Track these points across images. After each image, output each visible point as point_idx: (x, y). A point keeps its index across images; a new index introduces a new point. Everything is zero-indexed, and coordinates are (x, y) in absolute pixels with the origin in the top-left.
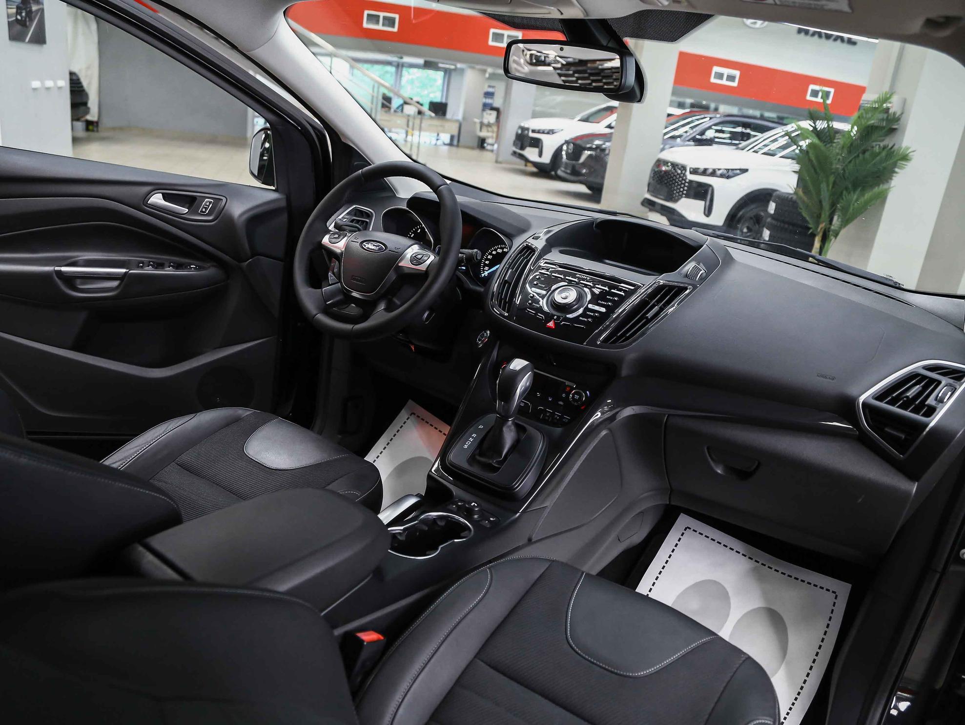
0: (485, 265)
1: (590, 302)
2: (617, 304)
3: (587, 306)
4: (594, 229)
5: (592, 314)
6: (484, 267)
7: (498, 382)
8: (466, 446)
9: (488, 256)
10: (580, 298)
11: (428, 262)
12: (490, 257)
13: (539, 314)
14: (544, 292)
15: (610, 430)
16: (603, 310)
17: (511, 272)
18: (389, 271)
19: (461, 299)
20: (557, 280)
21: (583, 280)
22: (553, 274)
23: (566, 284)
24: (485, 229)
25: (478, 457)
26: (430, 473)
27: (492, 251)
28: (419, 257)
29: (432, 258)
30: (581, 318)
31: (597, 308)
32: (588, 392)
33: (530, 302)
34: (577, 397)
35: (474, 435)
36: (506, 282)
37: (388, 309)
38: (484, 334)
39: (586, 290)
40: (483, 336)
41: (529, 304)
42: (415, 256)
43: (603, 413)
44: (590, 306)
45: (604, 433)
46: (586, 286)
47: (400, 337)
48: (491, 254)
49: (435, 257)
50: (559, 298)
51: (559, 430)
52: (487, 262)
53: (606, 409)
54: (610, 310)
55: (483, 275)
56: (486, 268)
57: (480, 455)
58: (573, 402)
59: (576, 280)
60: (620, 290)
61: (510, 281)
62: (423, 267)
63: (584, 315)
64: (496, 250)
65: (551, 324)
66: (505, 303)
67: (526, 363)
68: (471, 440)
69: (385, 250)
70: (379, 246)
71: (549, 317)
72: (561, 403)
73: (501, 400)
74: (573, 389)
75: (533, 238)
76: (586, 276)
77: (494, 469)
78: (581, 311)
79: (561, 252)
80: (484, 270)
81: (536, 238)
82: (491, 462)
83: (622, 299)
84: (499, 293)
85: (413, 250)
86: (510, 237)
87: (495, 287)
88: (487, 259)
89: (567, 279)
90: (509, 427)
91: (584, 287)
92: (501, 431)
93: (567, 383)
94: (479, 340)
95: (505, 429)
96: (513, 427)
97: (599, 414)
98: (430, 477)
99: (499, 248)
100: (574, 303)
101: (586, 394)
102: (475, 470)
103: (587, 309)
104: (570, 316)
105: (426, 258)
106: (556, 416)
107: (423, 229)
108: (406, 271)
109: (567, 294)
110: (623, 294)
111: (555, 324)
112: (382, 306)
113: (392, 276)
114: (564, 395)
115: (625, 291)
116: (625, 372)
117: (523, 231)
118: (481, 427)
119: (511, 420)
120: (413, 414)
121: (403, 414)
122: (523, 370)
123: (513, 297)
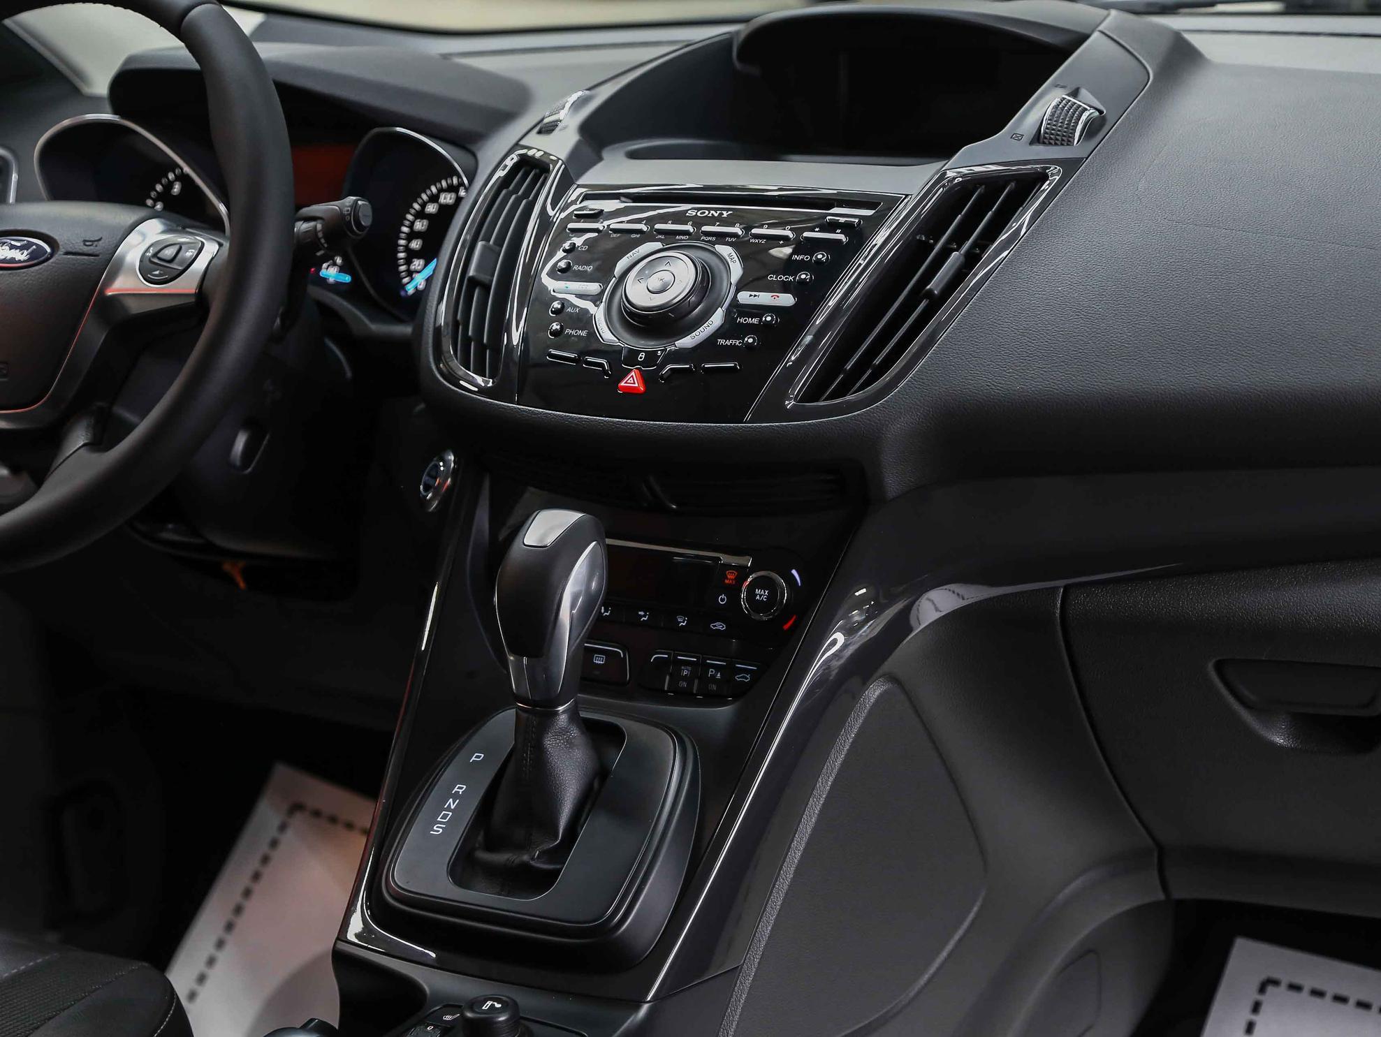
0: (412, 255)
1: (742, 285)
2: (827, 276)
3: (735, 296)
4: (738, 65)
5: (755, 321)
6: (408, 261)
7: (496, 599)
8: (438, 830)
9: (412, 223)
10: (706, 282)
11: (200, 265)
12: (420, 225)
13: (590, 359)
14: (594, 287)
15: (892, 678)
16: (787, 300)
17: (485, 248)
18: (79, 319)
19: (349, 374)
20: (629, 239)
21: (711, 221)
22: (613, 226)
23: (658, 245)
25: (483, 855)
26: (342, 946)
27: (423, 205)
28: (169, 252)
29: (211, 249)
30: (721, 342)
31: (764, 298)
32: (794, 572)
33: (555, 326)
34: (762, 594)
35: (460, 789)
36: (473, 283)
37: (98, 443)
38: (438, 467)
39: (725, 250)
40: (435, 473)
41: (555, 333)
42: (155, 255)
43: (849, 631)
44: (745, 297)
45: (875, 691)
46: (721, 238)
47: (170, 537)
48: (420, 215)
49: (220, 245)
50: (640, 293)
51: (723, 713)
52: (416, 245)
53: (857, 618)
54: (810, 297)
55: (410, 289)
56: (417, 264)
57: (490, 847)
58: (754, 616)
59: (689, 227)
60: (832, 227)
61: (484, 277)
62: (187, 284)
63: (730, 328)
64: (434, 199)
65: (632, 380)
66: (481, 349)
67: (572, 517)
68: (453, 807)
69: (52, 255)
70: (30, 245)
71: (621, 360)
72: (720, 626)
73: (518, 652)
74: (743, 572)
75: (540, 132)
76: (716, 210)
77: (540, 881)
78: (717, 319)
79: (633, 155)
80: (410, 273)
81: (547, 129)
82: (526, 858)
83: (842, 255)
84: (456, 324)
85: (144, 235)
86: (467, 141)
87: (440, 313)
88: (412, 235)
89: (660, 232)
90: (564, 731)
91: (714, 243)
92: (539, 750)
93: (725, 558)
94: (427, 488)
95: (550, 742)
96: (575, 732)
97: (840, 636)
98: (343, 961)
99: (441, 190)
100: (693, 299)
101: (790, 580)
102: (480, 897)
103: (736, 309)
104: (687, 342)
105: (190, 254)
106: (711, 672)
107: (184, 178)
108: (135, 307)
109: (667, 277)
110: (842, 237)
111: (645, 377)
112: (78, 438)
113: (92, 334)
114: (722, 599)
115: (847, 228)
116: (894, 480)
117: (502, 118)
118: (477, 757)
119: (564, 712)
120: (295, 807)
121: (266, 815)
122: (569, 544)
123: (501, 326)
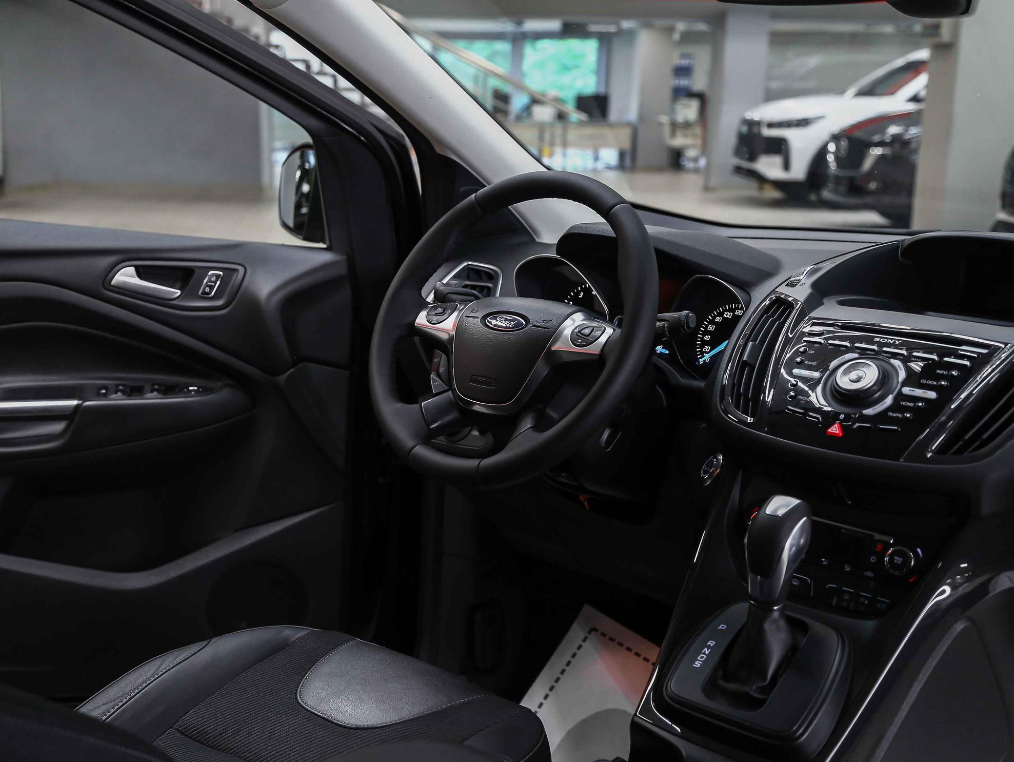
0: (704, 343)
1: (905, 383)
2: (958, 384)
3: (900, 390)
4: (901, 259)
5: (912, 404)
6: (702, 346)
7: (746, 540)
8: (697, 664)
9: (707, 326)
10: (885, 379)
11: (603, 339)
12: (711, 328)
13: (811, 414)
14: (816, 375)
15: (970, 619)
16: (932, 395)
17: (753, 346)
18: (535, 362)
19: (665, 405)
20: (839, 351)
21: (889, 345)
22: (829, 342)
23: (856, 355)
24: (697, 277)
25: (721, 683)
26: (636, 719)
27: (714, 317)
28: (587, 331)
29: (609, 331)
30: (890, 414)
31: (919, 392)
32: (919, 550)
33: (792, 394)
34: (898, 560)
35: (711, 643)
36: (745, 364)
37: (539, 427)
38: (713, 461)
39: (896, 363)
40: (711, 465)
41: (791, 397)
42: (579, 332)
43: (954, 588)
44: (906, 390)
45: (960, 626)
46: (894, 356)
47: (562, 480)
48: (712, 322)
49: (614, 330)
50: (844, 381)
51: (869, 626)
52: (707, 338)
53: (959, 581)
54: (946, 395)
55: (701, 361)
56: (707, 348)
57: (726, 678)
58: (892, 571)
59: (875, 347)
60: (962, 357)
61: (752, 362)
62: (594, 349)
63: (893, 408)
64: (720, 314)
65: (835, 429)
66: (747, 401)
67: (794, 502)
68: (707, 653)
69: (526, 326)
70: (515, 319)
71: (830, 418)
72: (869, 574)
73: (755, 572)
74: (889, 546)
75: (787, 285)
76: (892, 339)
77: (756, 704)
78: (889, 400)
79: (842, 303)
80: (702, 353)
81: (793, 284)
82: (747, 689)
83: (967, 374)
84: (734, 385)
85: (574, 321)
86: (746, 287)
87: (725, 378)
88: (706, 332)
89: (857, 348)
90: (775, 621)
91: (890, 358)
92: (761, 630)
93: (877, 536)
94: (705, 473)
95: (767, 626)
96: (782, 623)
97: (948, 589)
98: (636, 728)
99: (726, 311)
100: (875, 388)
101: (916, 554)
102: (720, 706)
103: (900, 396)
104: (869, 412)
105: (599, 333)
106: (862, 600)
107: (588, 291)
108: (566, 358)
109: (860, 373)
110: (968, 363)
111: (843, 428)
112: (527, 424)
113: (541, 369)
114: (873, 559)
115: (969, 358)
116: (987, 505)
117: (767, 275)
118: (722, 627)
119: (777, 610)
120: (593, 630)
121: (576, 632)
122: (792, 516)
123: (760, 389)
